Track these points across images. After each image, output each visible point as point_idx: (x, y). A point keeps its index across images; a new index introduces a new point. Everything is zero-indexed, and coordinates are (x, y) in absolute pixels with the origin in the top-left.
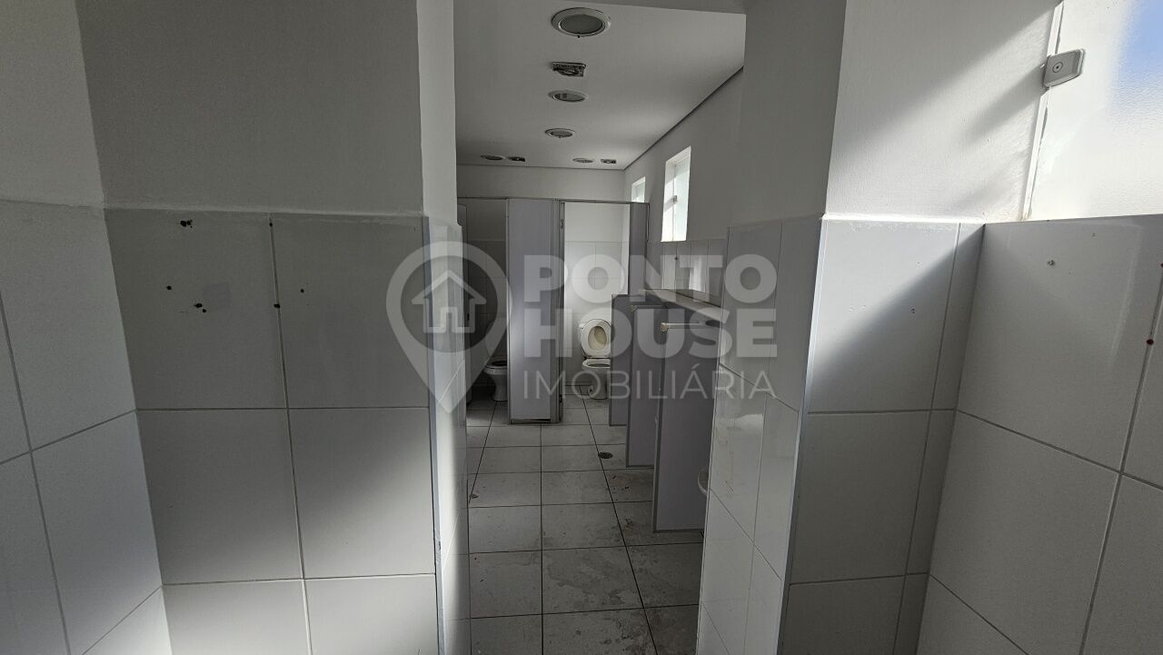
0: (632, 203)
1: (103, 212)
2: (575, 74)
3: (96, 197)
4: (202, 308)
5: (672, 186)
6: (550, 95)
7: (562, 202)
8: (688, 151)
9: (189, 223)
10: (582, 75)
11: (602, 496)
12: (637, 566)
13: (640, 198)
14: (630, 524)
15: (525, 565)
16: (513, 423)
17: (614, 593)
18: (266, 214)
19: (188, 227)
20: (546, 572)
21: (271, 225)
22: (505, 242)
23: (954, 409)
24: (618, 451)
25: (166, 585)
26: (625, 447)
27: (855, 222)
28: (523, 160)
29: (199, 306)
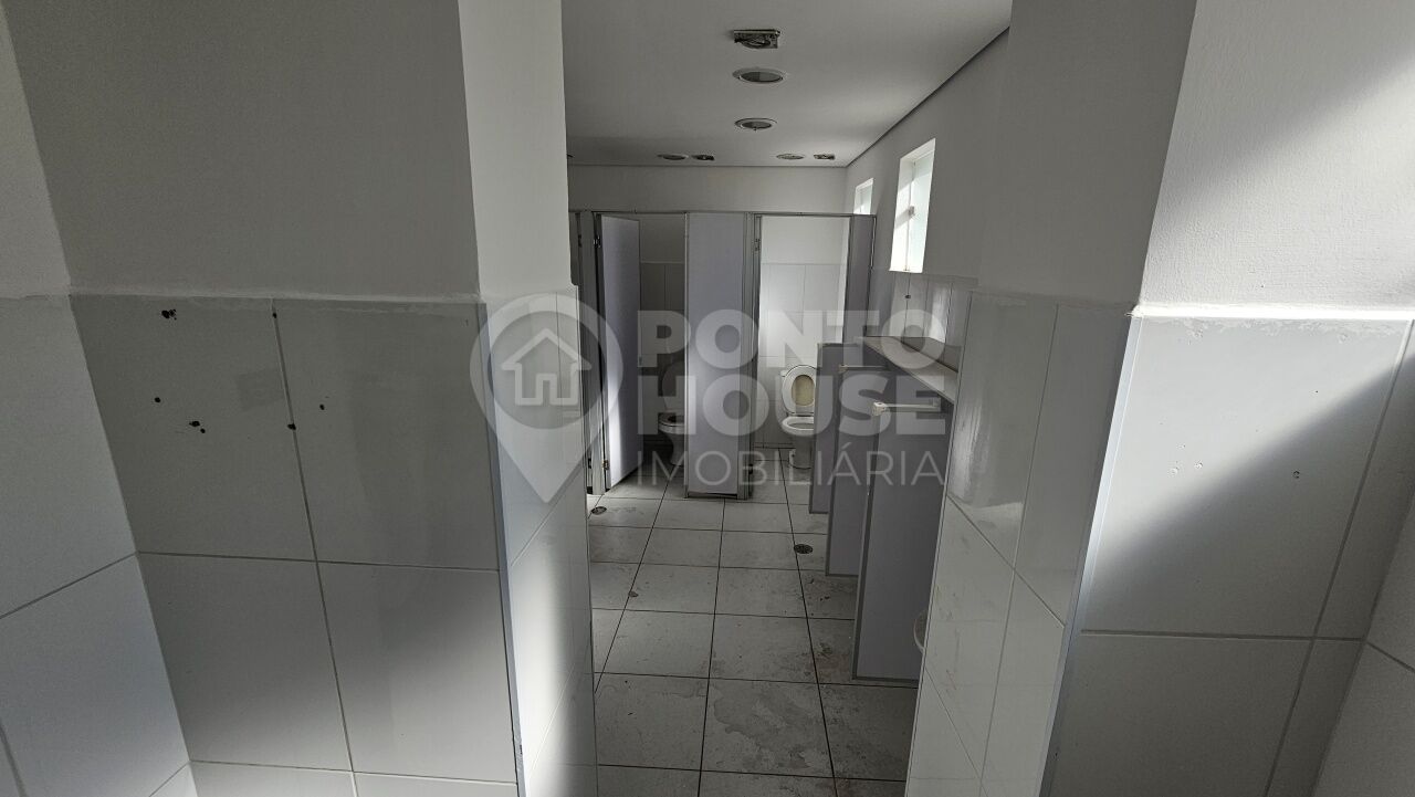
0: (852, 216)
1: (68, 298)
2: (764, 45)
3: (58, 280)
4: (199, 428)
5: (908, 193)
6: (735, 74)
7: (758, 216)
8: (932, 143)
9: (172, 313)
10: (776, 46)
11: (795, 608)
12: (829, 714)
13: (864, 208)
14: (827, 651)
15: (686, 697)
16: (690, 496)
17: (798, 749)
18: (267, 300)
19: (171, 319)
20: (711, 709)
21: (275, 315)
22: (683, 265)
23: (1361, 640)
24: (818, 543)
25: (193, 762)
26: (825, 537)
27: (1197, 322)
28: (712, 158)
29: (196, 424)
